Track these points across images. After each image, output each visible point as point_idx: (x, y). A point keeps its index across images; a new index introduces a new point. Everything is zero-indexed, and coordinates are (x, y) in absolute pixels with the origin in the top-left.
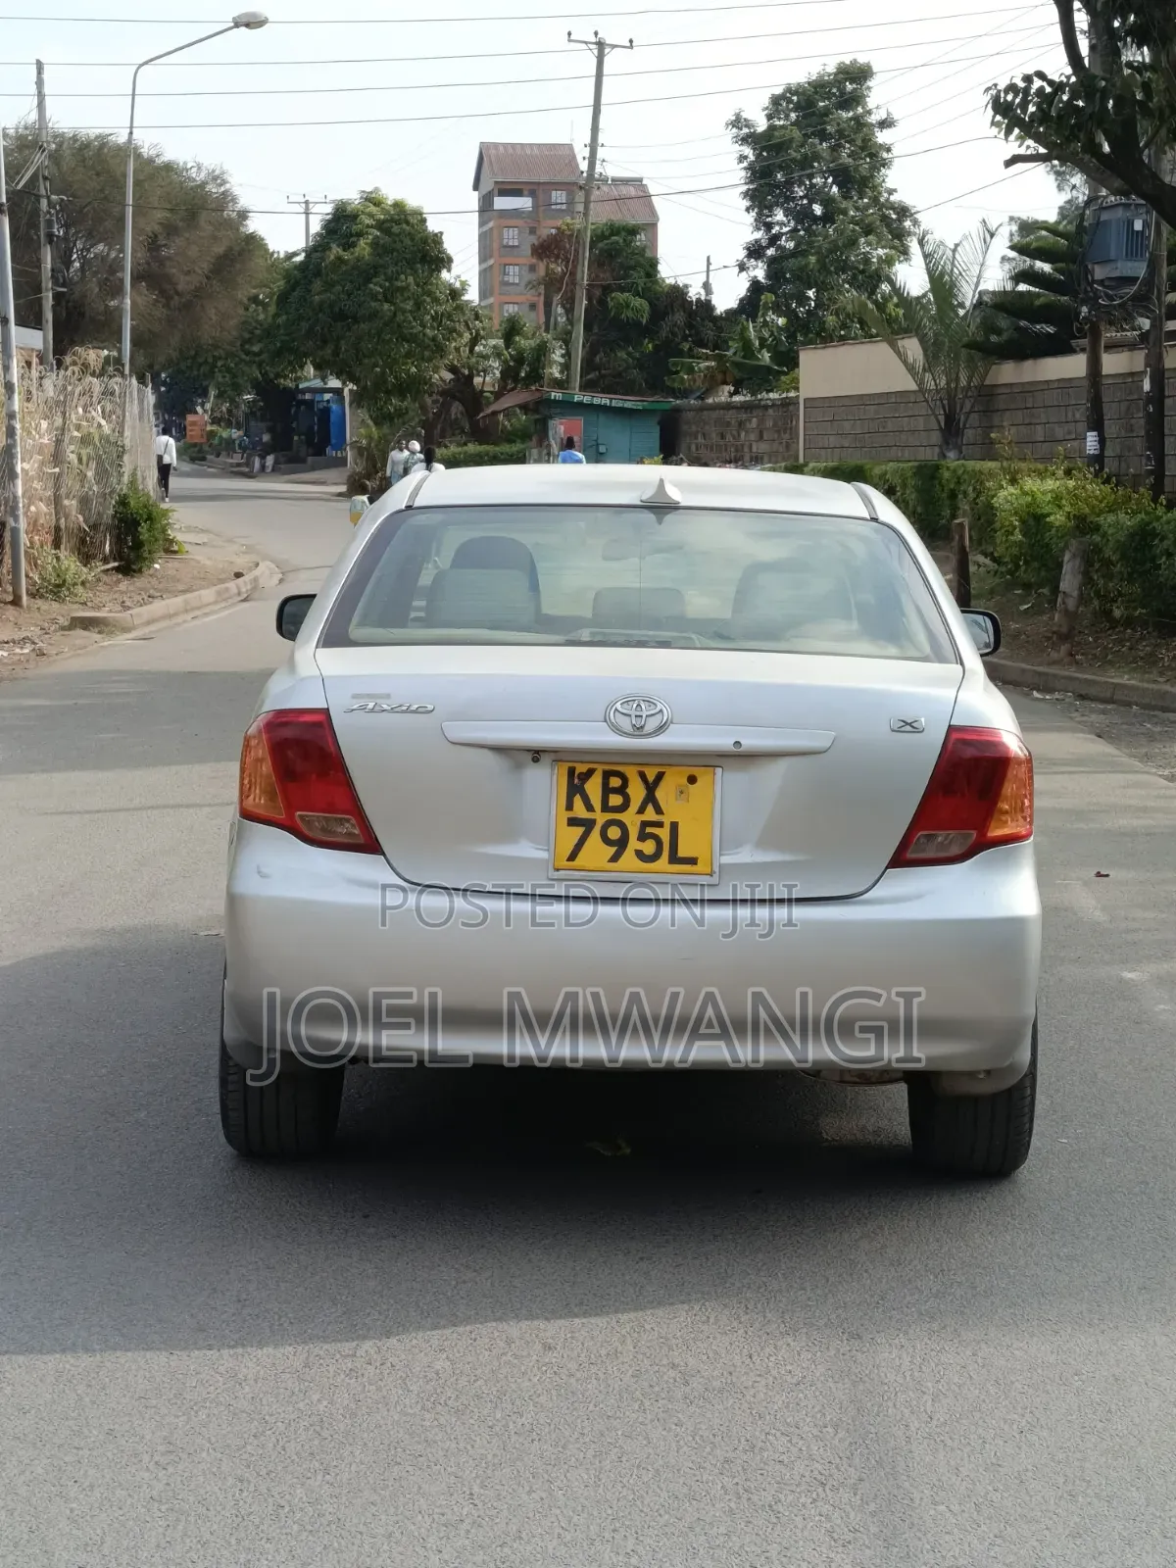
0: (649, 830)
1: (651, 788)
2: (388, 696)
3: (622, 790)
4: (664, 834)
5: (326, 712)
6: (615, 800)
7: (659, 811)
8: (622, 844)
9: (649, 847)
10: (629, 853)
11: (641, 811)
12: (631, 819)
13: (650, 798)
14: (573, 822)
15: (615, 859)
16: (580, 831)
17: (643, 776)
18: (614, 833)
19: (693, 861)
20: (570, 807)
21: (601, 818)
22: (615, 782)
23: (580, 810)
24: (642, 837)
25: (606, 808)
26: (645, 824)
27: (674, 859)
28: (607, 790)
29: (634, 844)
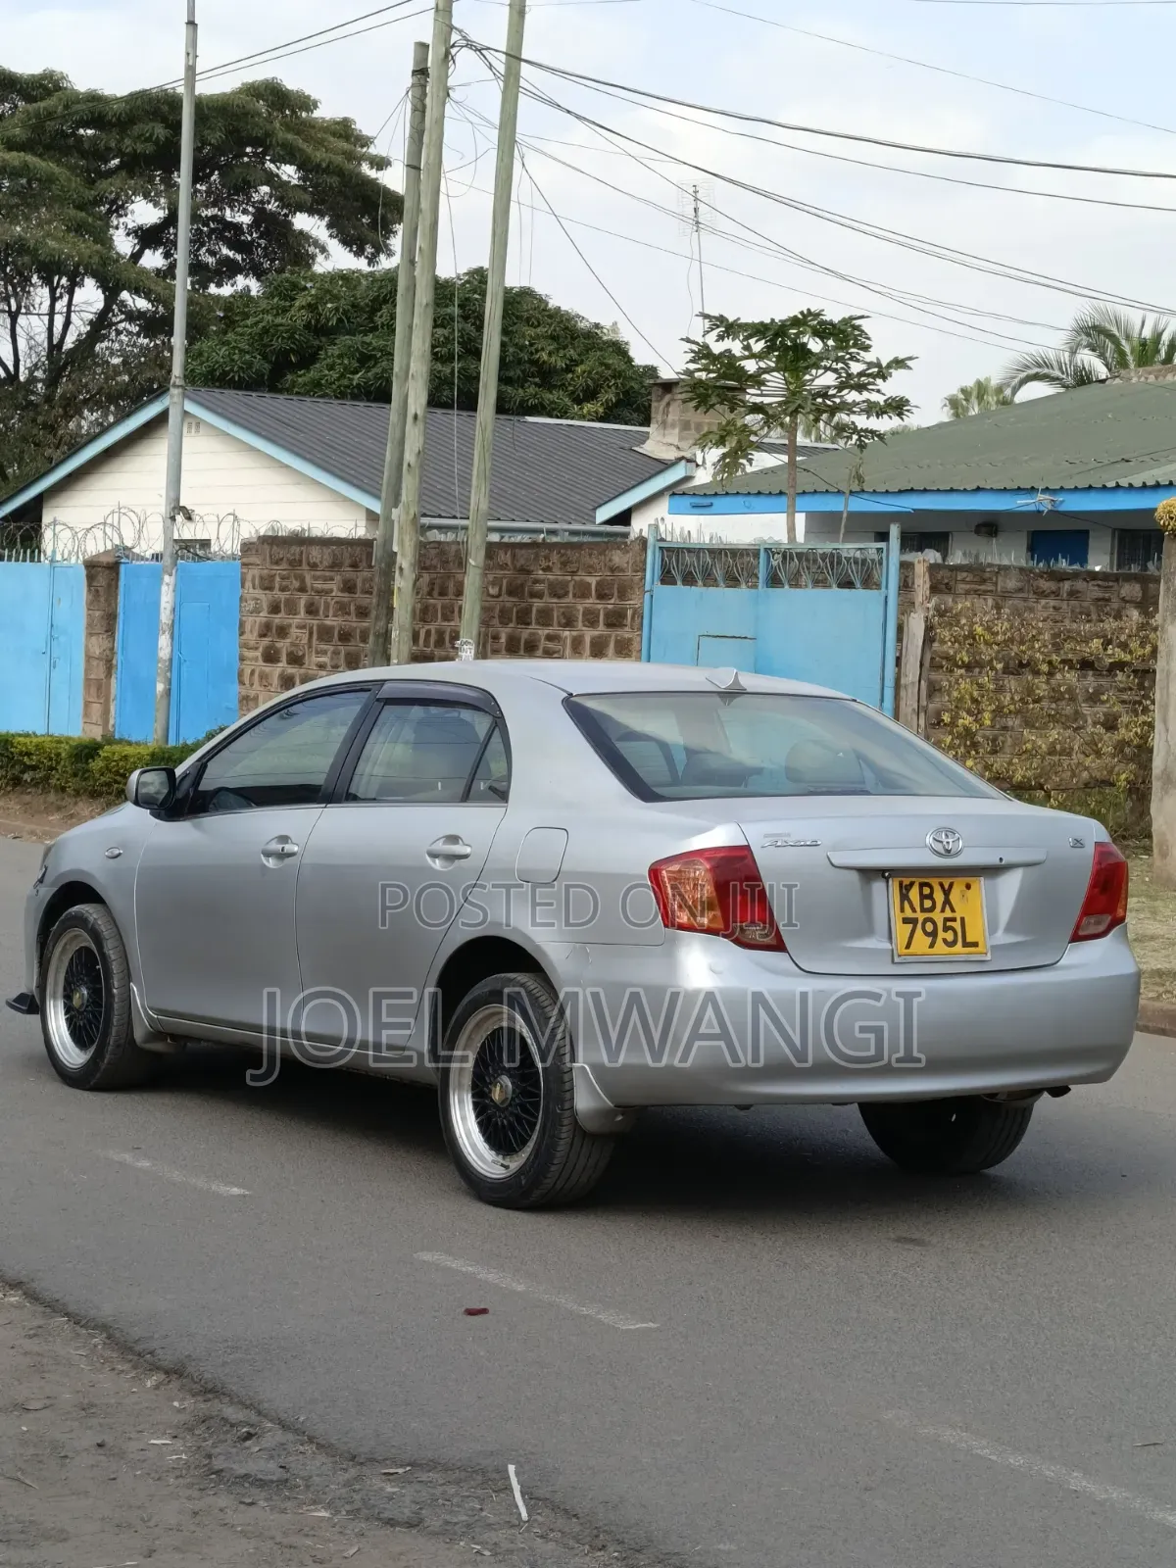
0: (949, 924)
1: (947, 893)
2: (789, 835)
3: (930, 897)
4: (957, 925)
5: (747, 848)
6: (928, 904)
7: (953, 910)
8: (934, 934)
9: (950, 936)
10: (939, 941)
11: (943, 911)
12: (938, 916)
13: (947, 902)
14: (906, 921)
15: (932, 946)
16: (910, 927)
17: (941, 885)
18: (929, 927)
19: (975, 945)
20: (902, 910)
21: (921, 916)
22: (926, 891)
23: (909, 913)
24: (946, 929)
25: (923, 910)
26: (946, 920)
27: (966, 944)
28: (923, 897)
29: (941, 934)
